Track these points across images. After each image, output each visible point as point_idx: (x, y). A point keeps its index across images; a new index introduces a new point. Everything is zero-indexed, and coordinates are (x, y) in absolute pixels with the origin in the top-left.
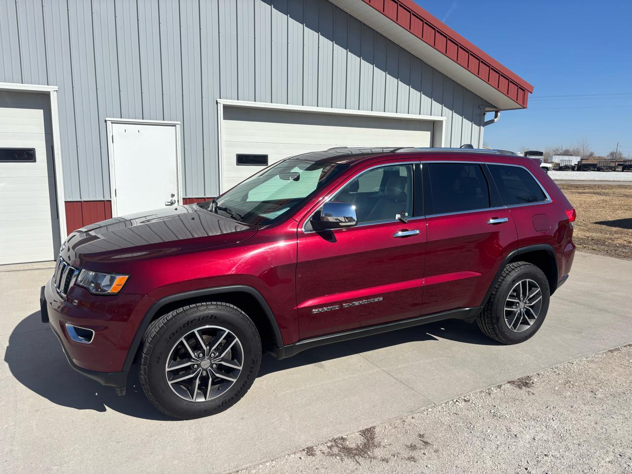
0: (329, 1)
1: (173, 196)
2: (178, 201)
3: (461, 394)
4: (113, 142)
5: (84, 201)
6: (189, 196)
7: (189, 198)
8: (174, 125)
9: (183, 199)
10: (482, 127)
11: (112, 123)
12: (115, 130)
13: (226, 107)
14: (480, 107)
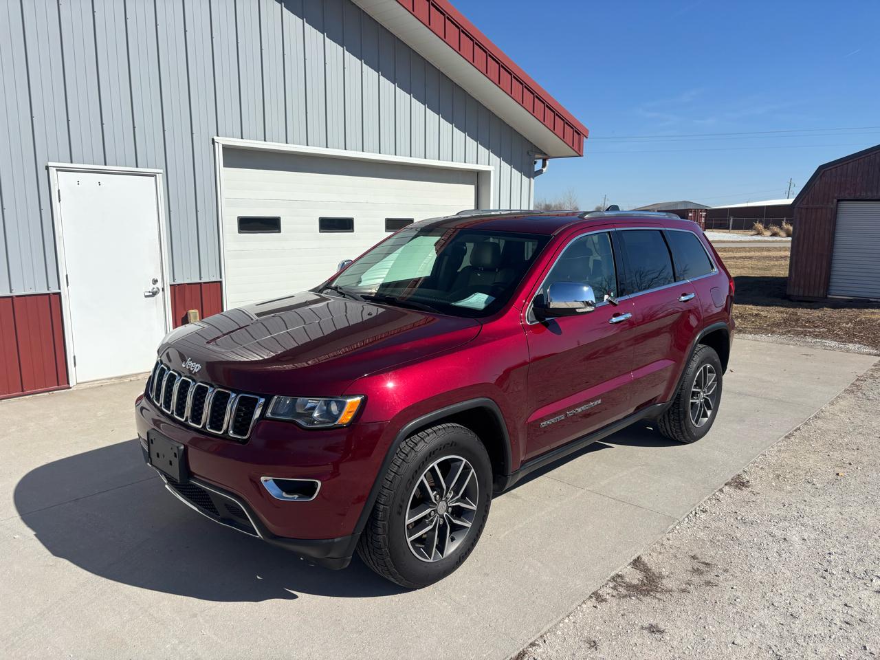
0: (351, 2)
1: (155, 281)
2: (163, 290)
3: (694, 505)
4: (60, 201)
5: (17, 296)
6: (178, 281)
7: (178, 285)
8: (153, 175)
9: (171, 285)
10: (532, 179)
11: (57, 170)
12: (62, 182)
13: (226, 149)
14: (530, 153)
